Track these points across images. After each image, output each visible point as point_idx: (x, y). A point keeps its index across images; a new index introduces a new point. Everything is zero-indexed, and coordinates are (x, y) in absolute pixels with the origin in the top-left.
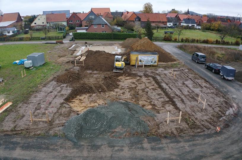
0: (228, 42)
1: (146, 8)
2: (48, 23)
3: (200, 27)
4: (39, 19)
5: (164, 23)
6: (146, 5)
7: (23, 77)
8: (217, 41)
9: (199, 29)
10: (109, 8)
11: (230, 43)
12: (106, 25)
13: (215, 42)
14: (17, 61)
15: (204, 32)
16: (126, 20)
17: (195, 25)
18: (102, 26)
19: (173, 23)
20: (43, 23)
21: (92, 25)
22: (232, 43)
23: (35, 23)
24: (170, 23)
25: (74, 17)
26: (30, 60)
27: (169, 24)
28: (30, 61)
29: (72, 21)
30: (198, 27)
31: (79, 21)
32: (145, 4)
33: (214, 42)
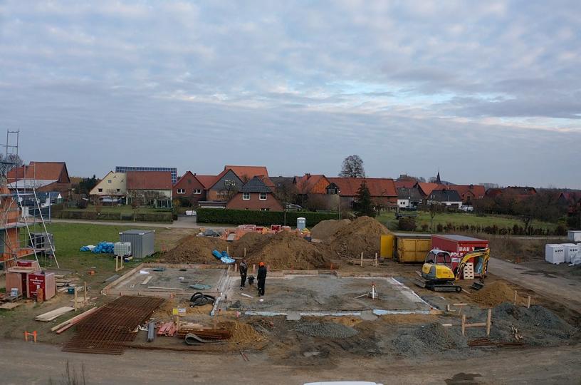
0: (541, 230)
1: (349, 167)
2: (129, 190)
3: (470, 208)
4: (110, 181)
5: (391, 200)
6: (350, 162)
7: (117, 270)
8: (515, 228)
9: (469, 211)
10: (265, 168)
11: (546, 232)
12: (270, 196)
13: (512, 231)
14: (91, 247)
15: (482, 216)
16: (304, 192)
17: (460, 203)
18: (262, 198)
19: (410, 200)
20: (118, 190)
21: (239, 195)
22: (548, 231)
23: (100, 190)
24: (403, 201)
25: (190, 181)
26: (127, 241)
27: (403, 203)
28: (129, 244)
29: (183, 191)
30: (466, 208)
31: (199, 192)
32: (347, 159)
33: (509, 230)
